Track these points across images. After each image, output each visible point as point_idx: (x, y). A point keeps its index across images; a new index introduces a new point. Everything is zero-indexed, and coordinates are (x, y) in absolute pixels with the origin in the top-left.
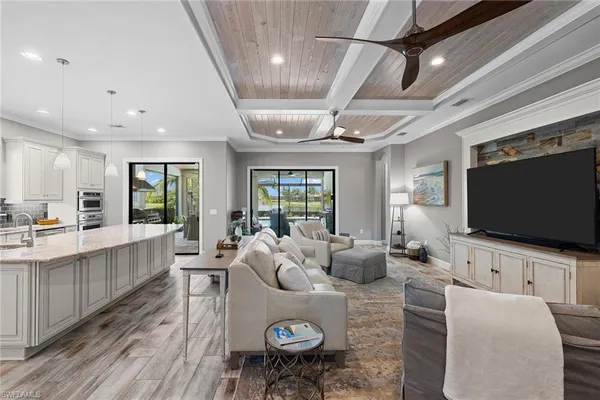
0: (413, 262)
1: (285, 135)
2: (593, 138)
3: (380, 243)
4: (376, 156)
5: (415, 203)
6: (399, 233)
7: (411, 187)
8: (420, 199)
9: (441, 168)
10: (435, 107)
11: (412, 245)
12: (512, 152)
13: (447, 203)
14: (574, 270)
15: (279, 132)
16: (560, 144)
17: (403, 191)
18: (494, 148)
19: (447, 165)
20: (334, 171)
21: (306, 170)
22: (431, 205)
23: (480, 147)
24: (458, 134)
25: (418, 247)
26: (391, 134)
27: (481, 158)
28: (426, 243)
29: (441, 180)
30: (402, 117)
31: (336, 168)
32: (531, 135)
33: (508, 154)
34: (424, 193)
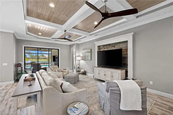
0: (83, 75)
1: (42, 35)
2: (120, 47)
3: (72, 71)
4: (71, 46)
5: (83, 60)
6: (79, 68)
7: (81, 55)
8: (84, 59)
9: (90, 51)
10: (90, 35)
11: (82, 71)
12: (106, 48)
13: (91, 60)
14: (120, 73)
15: (40, 34)
16: (115, 47)
17: (79, 56)
18: (102, 47)
19: (91, 50)
20: (58, 50)
21: (49, 49)
22: (87, 60)
23: (99, 46)
24: (95, 43)
25: (84, 71)
26: (77, 40)
27: (99, 49)
28: (85, 70)
29: (90, 54)
30: (81, 36)
31: (59, 49)
32: (109, 45)
33: (105, 48)
34: (85, 57)
